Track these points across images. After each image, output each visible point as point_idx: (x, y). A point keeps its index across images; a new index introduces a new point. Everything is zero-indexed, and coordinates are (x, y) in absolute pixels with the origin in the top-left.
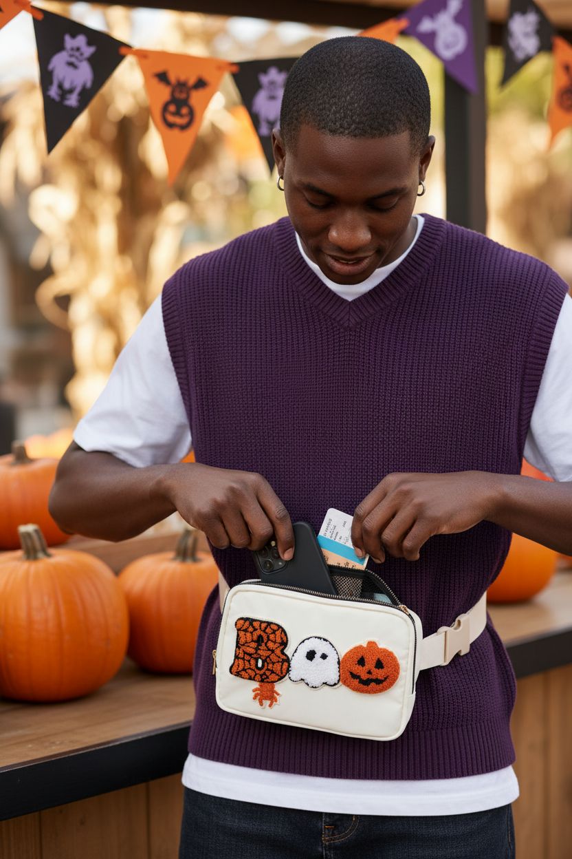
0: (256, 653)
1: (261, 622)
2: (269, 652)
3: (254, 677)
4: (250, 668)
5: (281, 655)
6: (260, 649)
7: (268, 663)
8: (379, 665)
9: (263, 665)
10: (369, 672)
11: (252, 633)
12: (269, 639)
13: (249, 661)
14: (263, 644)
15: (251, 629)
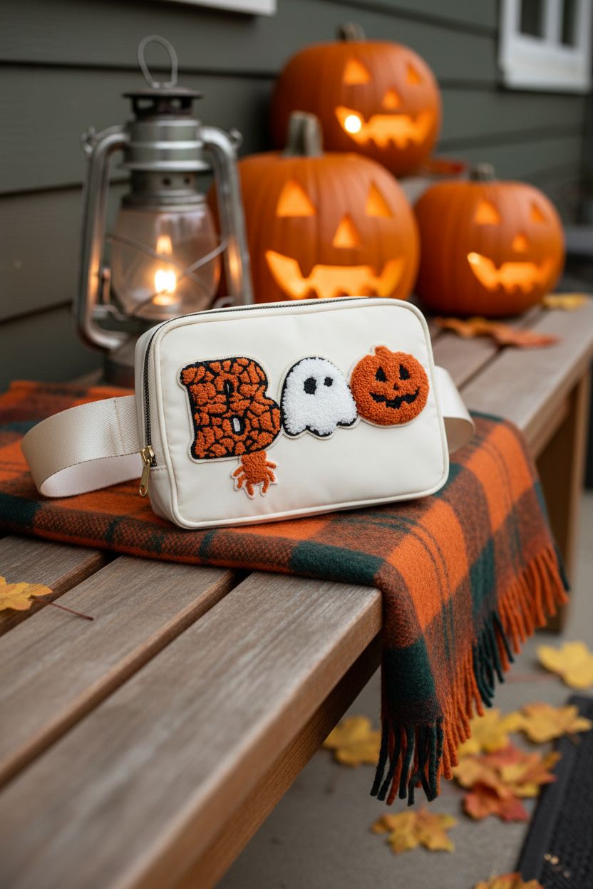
0: (229, 408)
1: (221, 361)
2: (247, 403)
3: (234, 449)
4: (224, 437)
5: (264, 401)
6: (233, 402)
7: (250, 420)
8: (405, 373)
9: (243, 426)
10: (396, 388)
11: (212, 382)
12: (241, 382)
13: (220, 426)
14: (235, 394)
15: (210, 376)
